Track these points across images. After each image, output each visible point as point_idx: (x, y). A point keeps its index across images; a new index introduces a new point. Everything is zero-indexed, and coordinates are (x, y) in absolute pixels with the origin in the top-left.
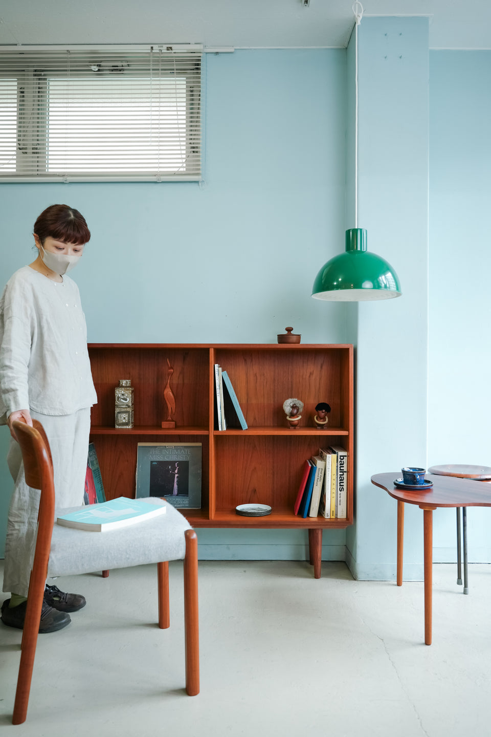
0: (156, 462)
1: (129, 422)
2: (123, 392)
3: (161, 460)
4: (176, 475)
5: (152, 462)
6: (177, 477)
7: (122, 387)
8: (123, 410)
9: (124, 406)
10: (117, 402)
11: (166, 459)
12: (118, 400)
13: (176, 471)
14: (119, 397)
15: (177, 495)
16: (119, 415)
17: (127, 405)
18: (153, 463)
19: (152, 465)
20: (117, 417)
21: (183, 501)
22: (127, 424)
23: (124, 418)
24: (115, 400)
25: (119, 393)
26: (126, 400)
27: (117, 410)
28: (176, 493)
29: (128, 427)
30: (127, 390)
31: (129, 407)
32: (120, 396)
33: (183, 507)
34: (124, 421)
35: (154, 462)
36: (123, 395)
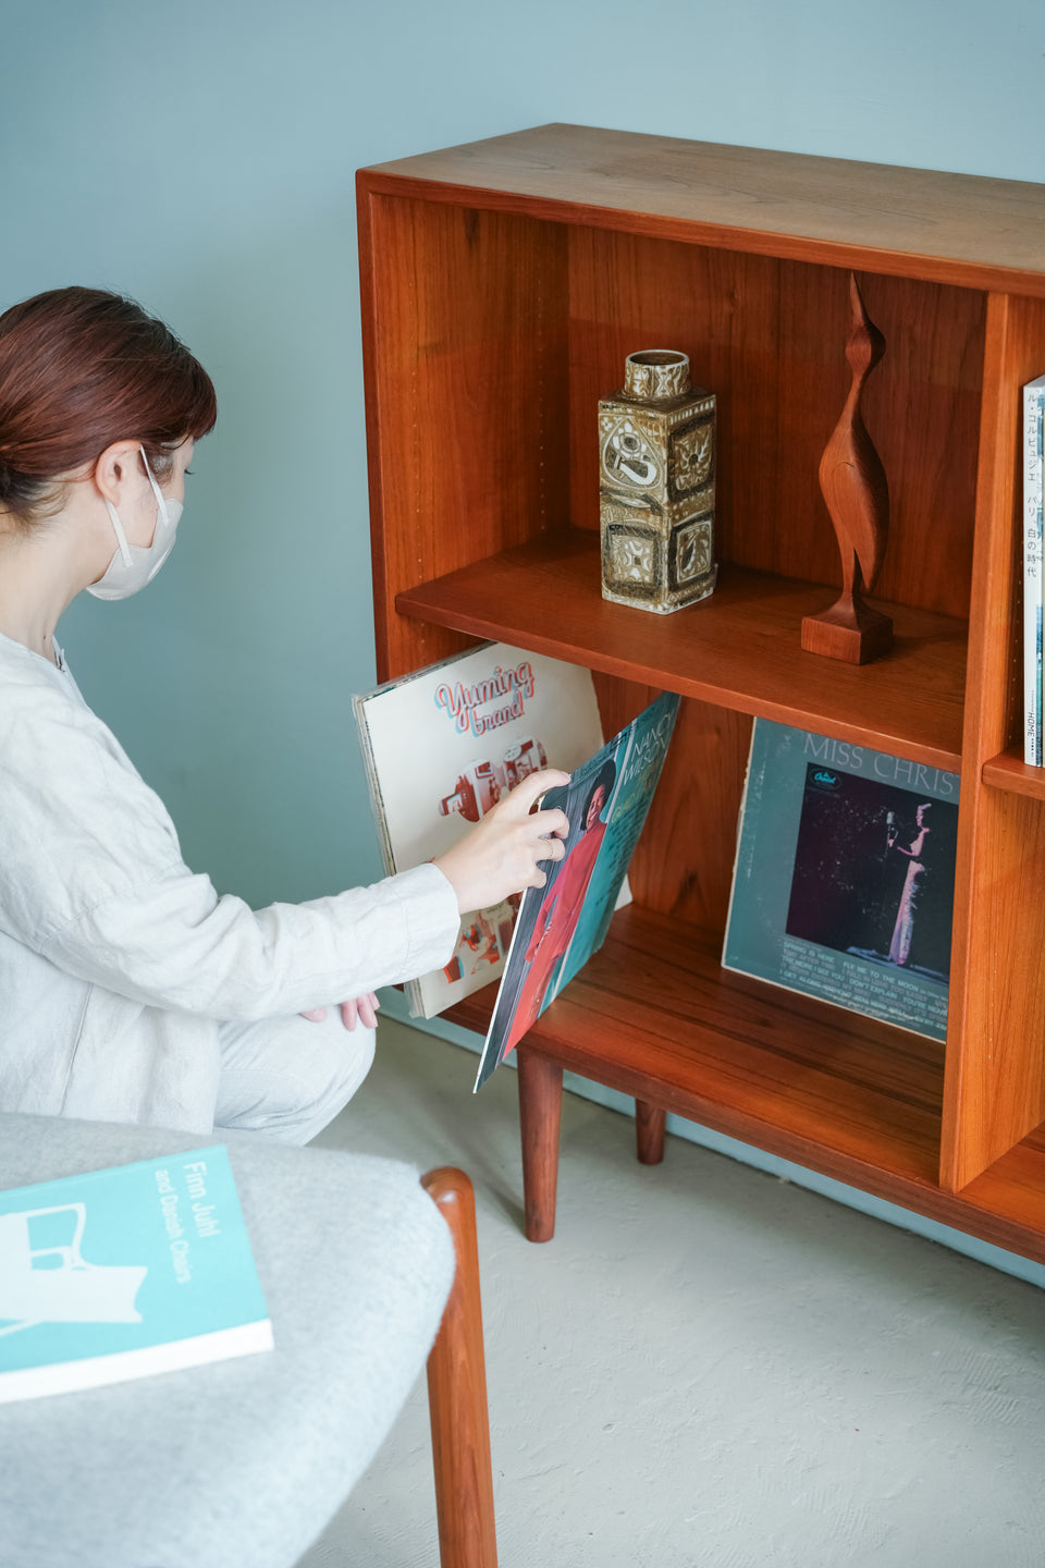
0: (832, 773)
1: (657, 582)
2: (628, 428)
3: (855, 769)
4: (915, 868)
5: (813, 769)
6: (918, 877)
7: (631, 401)
8: (632, 520)
9: (636, 503)
10: (607, 477)
11: (878, 775)
12: (610, 465)
13: (916, 847)
14: (612, 453)
15: (905, 966)
16: (616, 540)
17: (646, 498)
18: (819, 777)
19: (810, 781)
20: (608, 547)
21: (931, 1001)
22: (649, 592)
23: (637, 561)
24: (597, 462)
25: (615, 426)
26: (643, 472)
27: (608, 515)
28: (903, 954)
29: (651, 608)
30: (646, 421)
31: (656, 509)
32: (616, 445)
33: (924, 1028)
34: (636, 574)
35: (823, 769)
36: (629, 442)
